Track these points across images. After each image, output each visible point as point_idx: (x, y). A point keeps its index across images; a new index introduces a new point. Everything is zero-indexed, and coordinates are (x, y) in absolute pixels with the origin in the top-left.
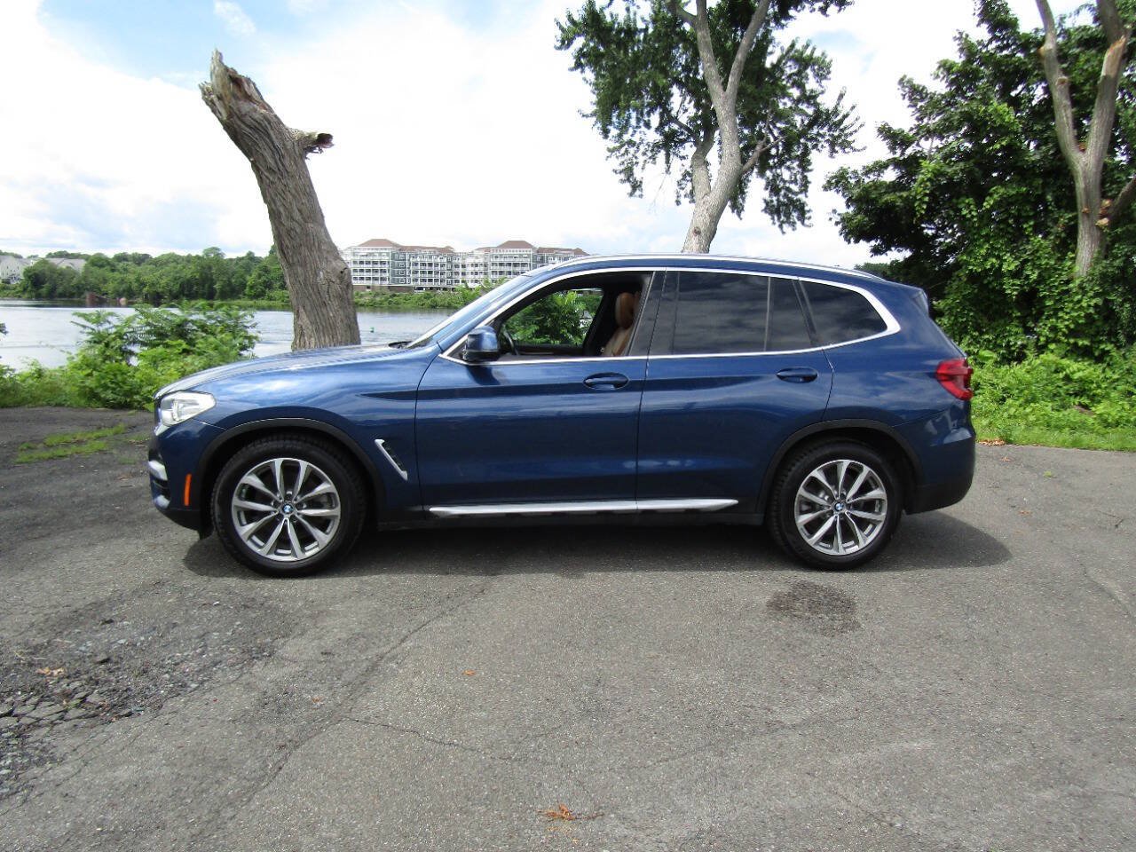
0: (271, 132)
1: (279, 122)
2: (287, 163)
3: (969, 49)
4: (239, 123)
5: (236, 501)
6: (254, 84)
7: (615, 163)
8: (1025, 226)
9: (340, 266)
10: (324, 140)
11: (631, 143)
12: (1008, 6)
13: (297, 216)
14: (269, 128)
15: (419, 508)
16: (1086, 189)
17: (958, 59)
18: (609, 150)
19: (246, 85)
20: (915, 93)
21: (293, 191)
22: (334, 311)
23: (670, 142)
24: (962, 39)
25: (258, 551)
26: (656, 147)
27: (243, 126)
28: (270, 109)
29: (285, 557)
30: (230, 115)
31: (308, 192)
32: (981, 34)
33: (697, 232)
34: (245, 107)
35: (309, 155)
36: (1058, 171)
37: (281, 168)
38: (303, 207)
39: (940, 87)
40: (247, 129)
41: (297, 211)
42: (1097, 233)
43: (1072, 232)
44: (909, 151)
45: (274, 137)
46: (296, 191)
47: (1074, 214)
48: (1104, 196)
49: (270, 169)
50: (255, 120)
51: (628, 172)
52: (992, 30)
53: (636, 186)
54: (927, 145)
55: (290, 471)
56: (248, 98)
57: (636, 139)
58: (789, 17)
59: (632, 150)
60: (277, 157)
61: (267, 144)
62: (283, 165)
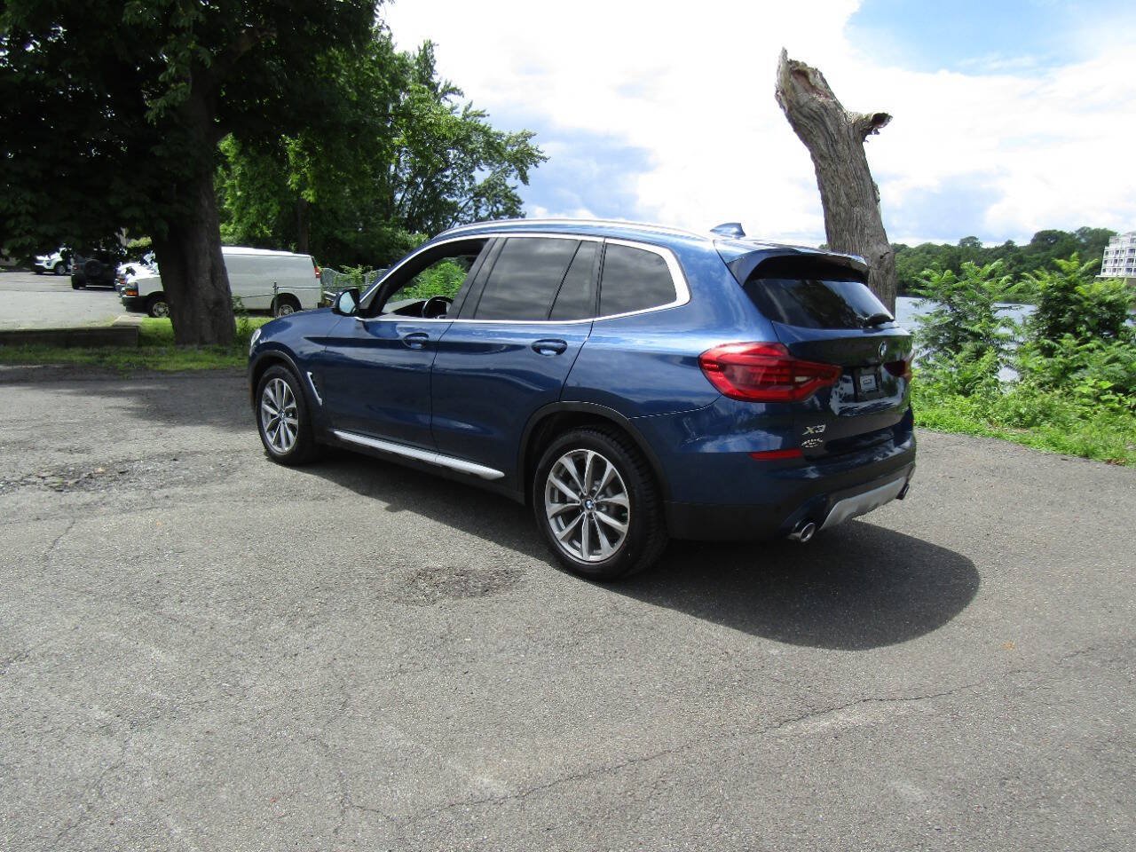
0: (827, 119)
1: (838, 106)
2: (840, 147)
4: (797, 115)
5: (263, 402)
6: (821, 74)
10: (881, 119)
13: (844, 201)
14: (825, 114)
19: (812, 76)
21: (843, 176)
27: (800, 117)
28: (832, 96)
29: (279, 449)
30: (790, 109)
34: (805, 98)
35: (868, 137)
37: (833, 153)
38: (851, 191)
40: (804, 120)
41: (843, 195)
45: (829, 123)
46: (846, 176)
49: (822, 156)
50: (811, 110)
55: (281, 389)
56: (814, 88)
60: (829, 142)
61: (821, 132)
62: (835, 150)
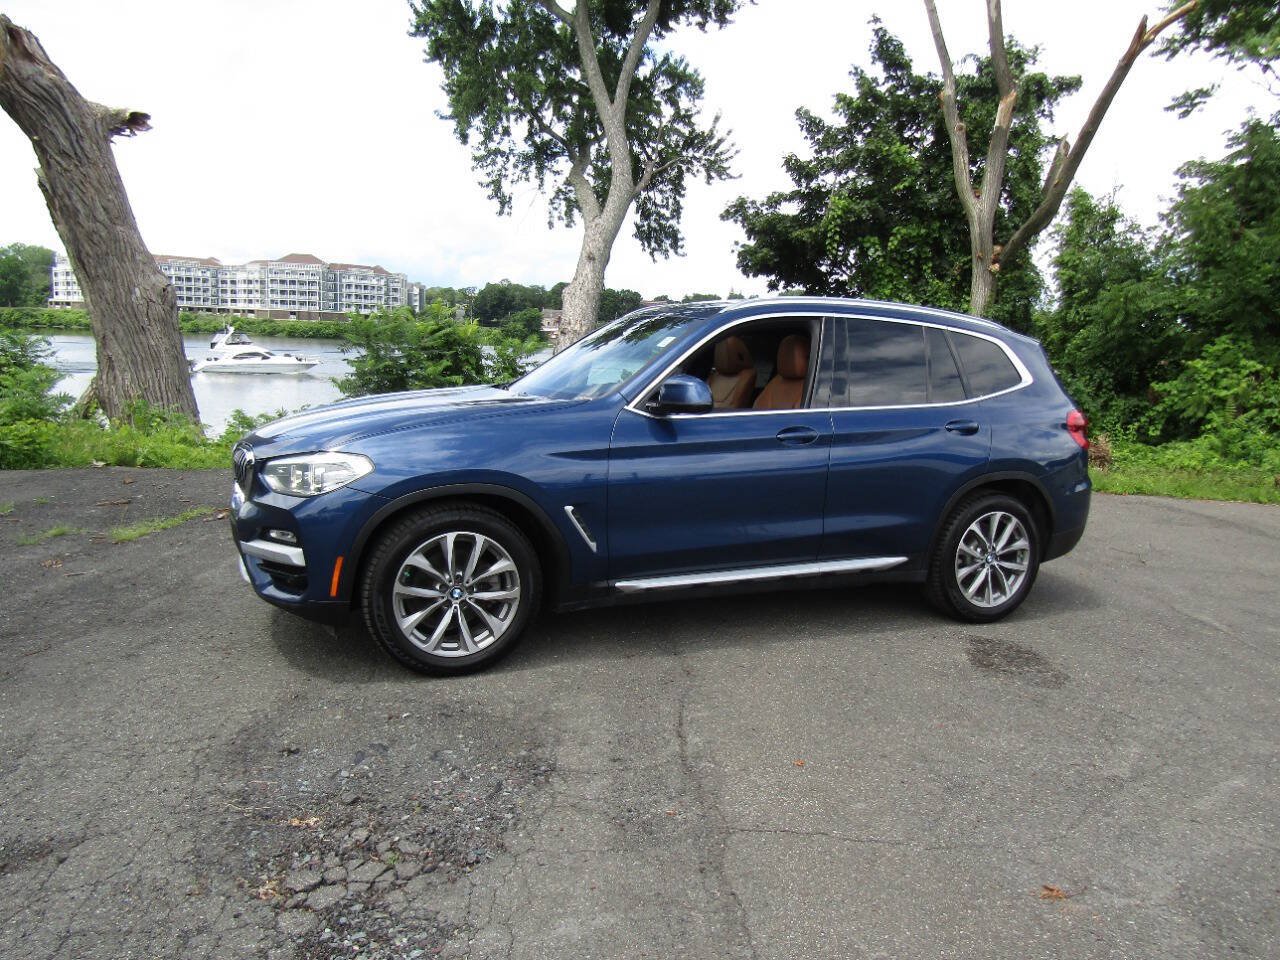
0: (64, 105)
1: (76, 93)
2: (86, 144)
3: (866, 86)
4: (19, 89)
5: (398, 588)
6: (36, 39)
7: (481, 175)
8: (924, 267)
9: (161, 282)
10: (137, 121)
11: (497, 152)
12: (904, 47)
13: (102, 216)
14: (62, 99)
15: (604, 584)
16: (980, 234)
17: (854, 93)
18: (476, 159)
19: (25, 39)
20: (812, 125)
21: (95, 183)
22: (155, 337)
23: (542, 155)
24: (858, 74)
25: (422, 646)
26: (526, 159)
27: (24, 93)
28: (60, 74)
29: (452, 652)
31: (115, 185)
32: (877, 71)
33: (591, 258)
34: (27, 69)
35: (115, 138)
36: (954, 215)
37: (79, 151)
38: (110, 205)
39: (838, 121)
40: (32, 99)
41: (102, 210)
42: (989, 279)
43: (967, 275)
44: (813, 185)
45: (68, 111)
46: (100, 183)
47: (969, 257)
48: (995, 241)
49: (63, 153)
50: (40, 86)
51: (497, 185)
52: (887, 68)
53: (505, 202)
54: (829, 180)
55: (464, 547)
56: (29, 57)
57: (504, 147)
58: (669, 29)
59: (500, 160)
60: (73, 137)
61: (59, 119)
62: (82, 148)
